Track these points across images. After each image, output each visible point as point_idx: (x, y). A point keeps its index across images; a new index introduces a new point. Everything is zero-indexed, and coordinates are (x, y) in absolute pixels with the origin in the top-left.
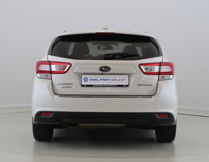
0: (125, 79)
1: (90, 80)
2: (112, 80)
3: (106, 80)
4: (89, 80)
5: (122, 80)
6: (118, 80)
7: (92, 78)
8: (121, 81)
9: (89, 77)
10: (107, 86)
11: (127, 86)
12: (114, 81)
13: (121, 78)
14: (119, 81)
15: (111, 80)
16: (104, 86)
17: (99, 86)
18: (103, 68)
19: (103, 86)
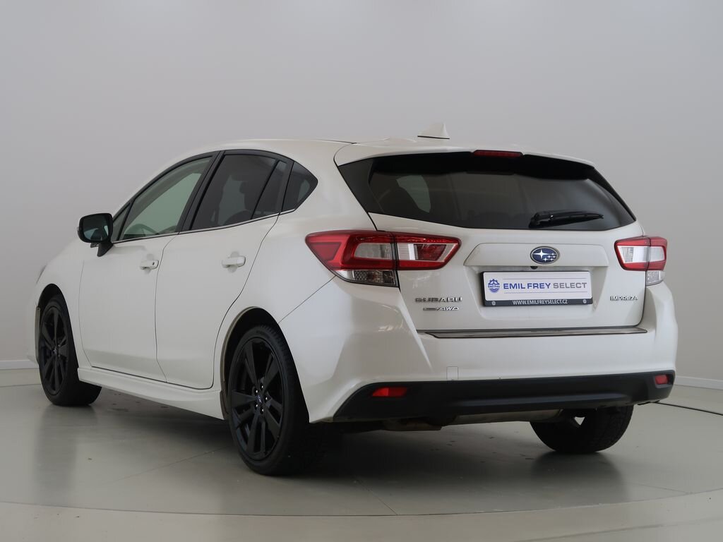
0: (584, 284)
1: (505, 286)
2: (556, 286)
3: (541, 286)
4: (502, 286)
5: (579, 285)
6: (569, 285)
7: (509, 282)
8: (576, 289)
9: (501, 278)
10: (546, 303)
11: (590, 301)
12: (559, 289)
13: (575, 281)
14: (570, 290)
15: (553, 285)
16: (539, 305)
17: (527, 304)
18: (541, 254)
19: (537, 304)
